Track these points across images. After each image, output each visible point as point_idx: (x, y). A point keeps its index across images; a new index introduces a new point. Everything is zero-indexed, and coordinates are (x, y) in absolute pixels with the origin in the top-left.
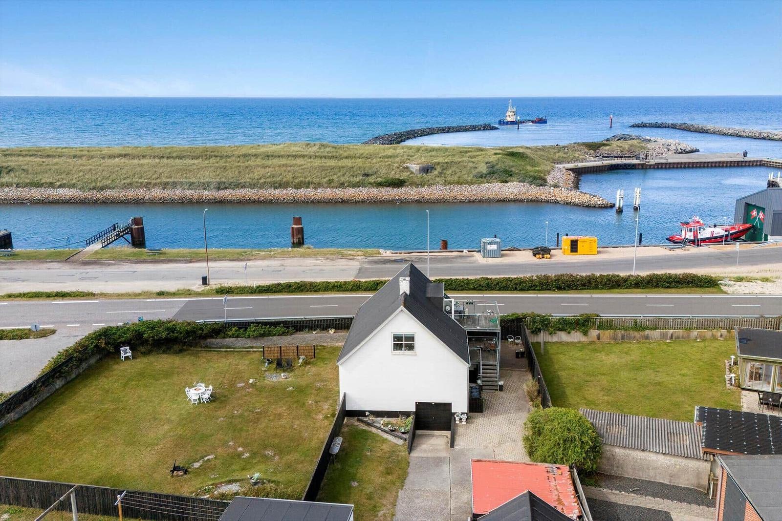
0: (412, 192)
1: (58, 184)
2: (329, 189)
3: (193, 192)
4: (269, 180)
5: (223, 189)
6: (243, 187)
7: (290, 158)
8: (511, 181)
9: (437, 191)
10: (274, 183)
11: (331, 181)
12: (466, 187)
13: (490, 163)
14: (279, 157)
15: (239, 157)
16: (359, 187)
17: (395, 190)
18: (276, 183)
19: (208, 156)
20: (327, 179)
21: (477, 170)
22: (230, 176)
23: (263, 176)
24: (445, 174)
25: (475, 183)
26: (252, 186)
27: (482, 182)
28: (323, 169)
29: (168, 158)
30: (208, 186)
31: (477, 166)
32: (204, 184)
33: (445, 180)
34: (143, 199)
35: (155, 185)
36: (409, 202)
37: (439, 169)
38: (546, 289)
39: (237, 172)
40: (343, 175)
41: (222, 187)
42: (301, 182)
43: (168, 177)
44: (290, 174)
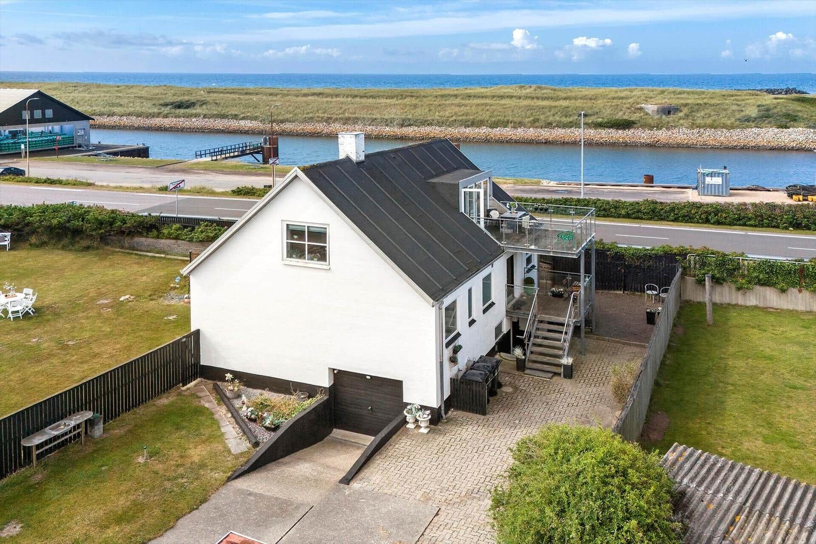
0: (643, 135)
1: (242, 116)
2: (531, 129)
3: (374, 128)
4: (460, 118)
5: (406, 126)
6: (430, 124)
7: (495, 99)
8: (794, 127)
9: (682, 135)
10: (466, 122)
11: (536, 121)
12: (722, 132)
13: (763, 106)
14: (483, 97)
15: (436, 97)
16: (571, 127)
17: (620, 132)
18: (468, 121)
19: (404, 96)
20: (532, 118)
21: (743, 114)
22: (419, 113)
23: (456, 114)
24: (695, 116)
25: (738, 127)
26: (440, 124)
27: (748, 127)
28: (530, 108)
29: (361, 97)
30: (391, 122)
31: (743, 109)
32: (387, 120)
33: (693, 123)
34: (321, 132)
35: (336, 119)
36: (636, 146)
37: (685, 110)
38: (768, 226)
39: (427, 110)
40: (554, 115)
41: (406, 124)
42: (499, 121)
43: (351, 113)
44: (487, 112)
